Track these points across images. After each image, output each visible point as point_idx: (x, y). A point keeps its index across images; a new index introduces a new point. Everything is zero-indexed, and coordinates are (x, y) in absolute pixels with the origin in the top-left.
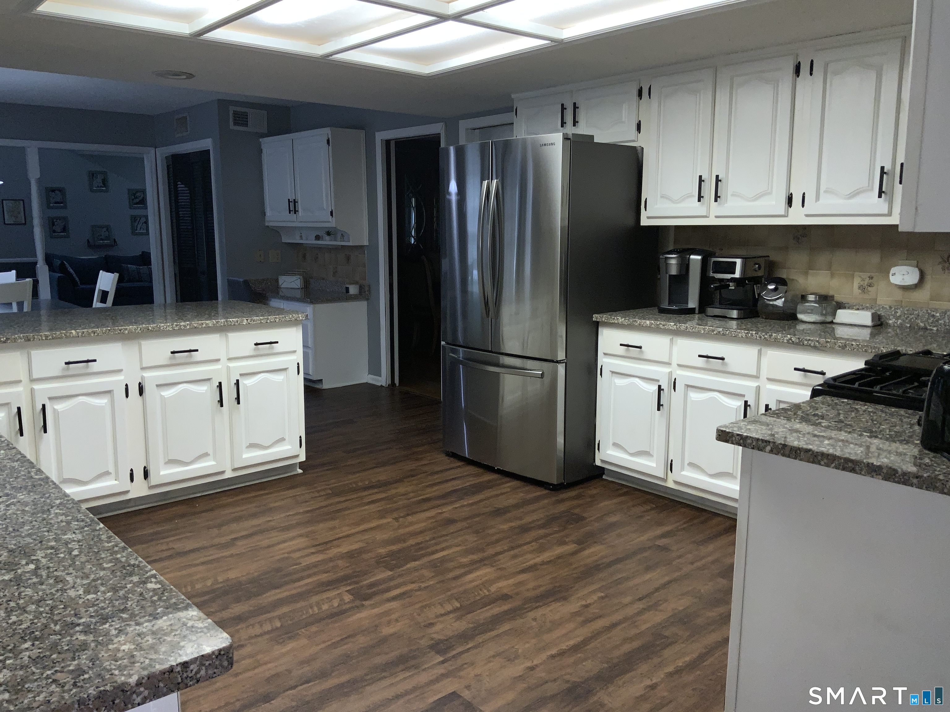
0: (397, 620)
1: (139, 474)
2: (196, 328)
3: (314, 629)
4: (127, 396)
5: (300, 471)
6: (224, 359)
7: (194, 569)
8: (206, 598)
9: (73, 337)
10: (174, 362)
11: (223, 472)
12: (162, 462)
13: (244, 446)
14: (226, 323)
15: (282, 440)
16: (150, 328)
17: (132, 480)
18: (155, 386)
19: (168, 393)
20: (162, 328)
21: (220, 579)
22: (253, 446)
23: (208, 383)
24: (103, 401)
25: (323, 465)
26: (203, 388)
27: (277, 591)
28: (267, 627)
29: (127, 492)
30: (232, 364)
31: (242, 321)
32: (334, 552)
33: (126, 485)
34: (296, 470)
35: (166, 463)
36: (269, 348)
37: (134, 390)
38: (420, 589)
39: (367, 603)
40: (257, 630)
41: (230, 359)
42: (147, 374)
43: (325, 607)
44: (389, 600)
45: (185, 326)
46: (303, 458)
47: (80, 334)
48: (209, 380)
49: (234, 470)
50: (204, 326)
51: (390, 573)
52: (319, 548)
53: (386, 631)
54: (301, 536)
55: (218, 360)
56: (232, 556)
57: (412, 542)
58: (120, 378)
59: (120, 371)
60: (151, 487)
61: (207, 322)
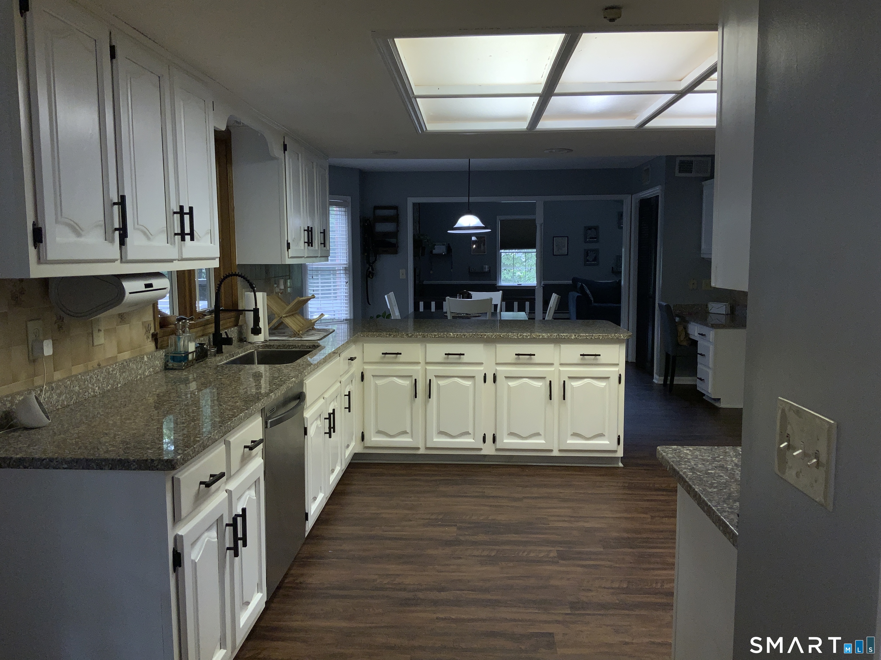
0: (568, 579)
1: (489, 439)
2: (534, 338)
3: (511, 564)
4: (485, 382)
5: (621, 465)
6: (557, 363)
7: (483, 508)
8: (469, 525)
9: (451, 337)
10: (519, 362)
11: (551, 451)
12: (505, 433)
13: (570, 433)
14: (558, 336)
15: (601, 435)
16: (501, 336)
17: (484, 441)
18: (504, 378)
19: (512, 383)
20: (510, 336)
21: (490, 518)
22: (575, 435)
23: (543, 380)
24: (468, 383)
25: (643, 465)
26: (538, 384)
27: (514, 535)
28: (485, 553)
29: (481, 449)
30: (562, 369)
31: (571, 336)
32: (581, 524)
33: (480, 445)
34: (618, 464)
35: (508, 434)
36: (594, 359)
37: (490, 378)
38: (610, 567)
39: (561, 562)
40: (476, 553)
41: (561, 364)
42: (499, 368)
43: (532, 555)
44: (579, 566)
45: (526, 336)
46: (620, 454)
47: (455, 336)
48: (544, 378)
49: (560, 451)
50: (541, 337)
51: (602, 550)
52: (573, 519)
53: (553, 582)
54: (568, 508)
55: (552, 364)
56: (512, 507)
57: (644, 536)
58: (481, 368)
59: (482, 363)
60: (497, 450)
61: (543, 334)
